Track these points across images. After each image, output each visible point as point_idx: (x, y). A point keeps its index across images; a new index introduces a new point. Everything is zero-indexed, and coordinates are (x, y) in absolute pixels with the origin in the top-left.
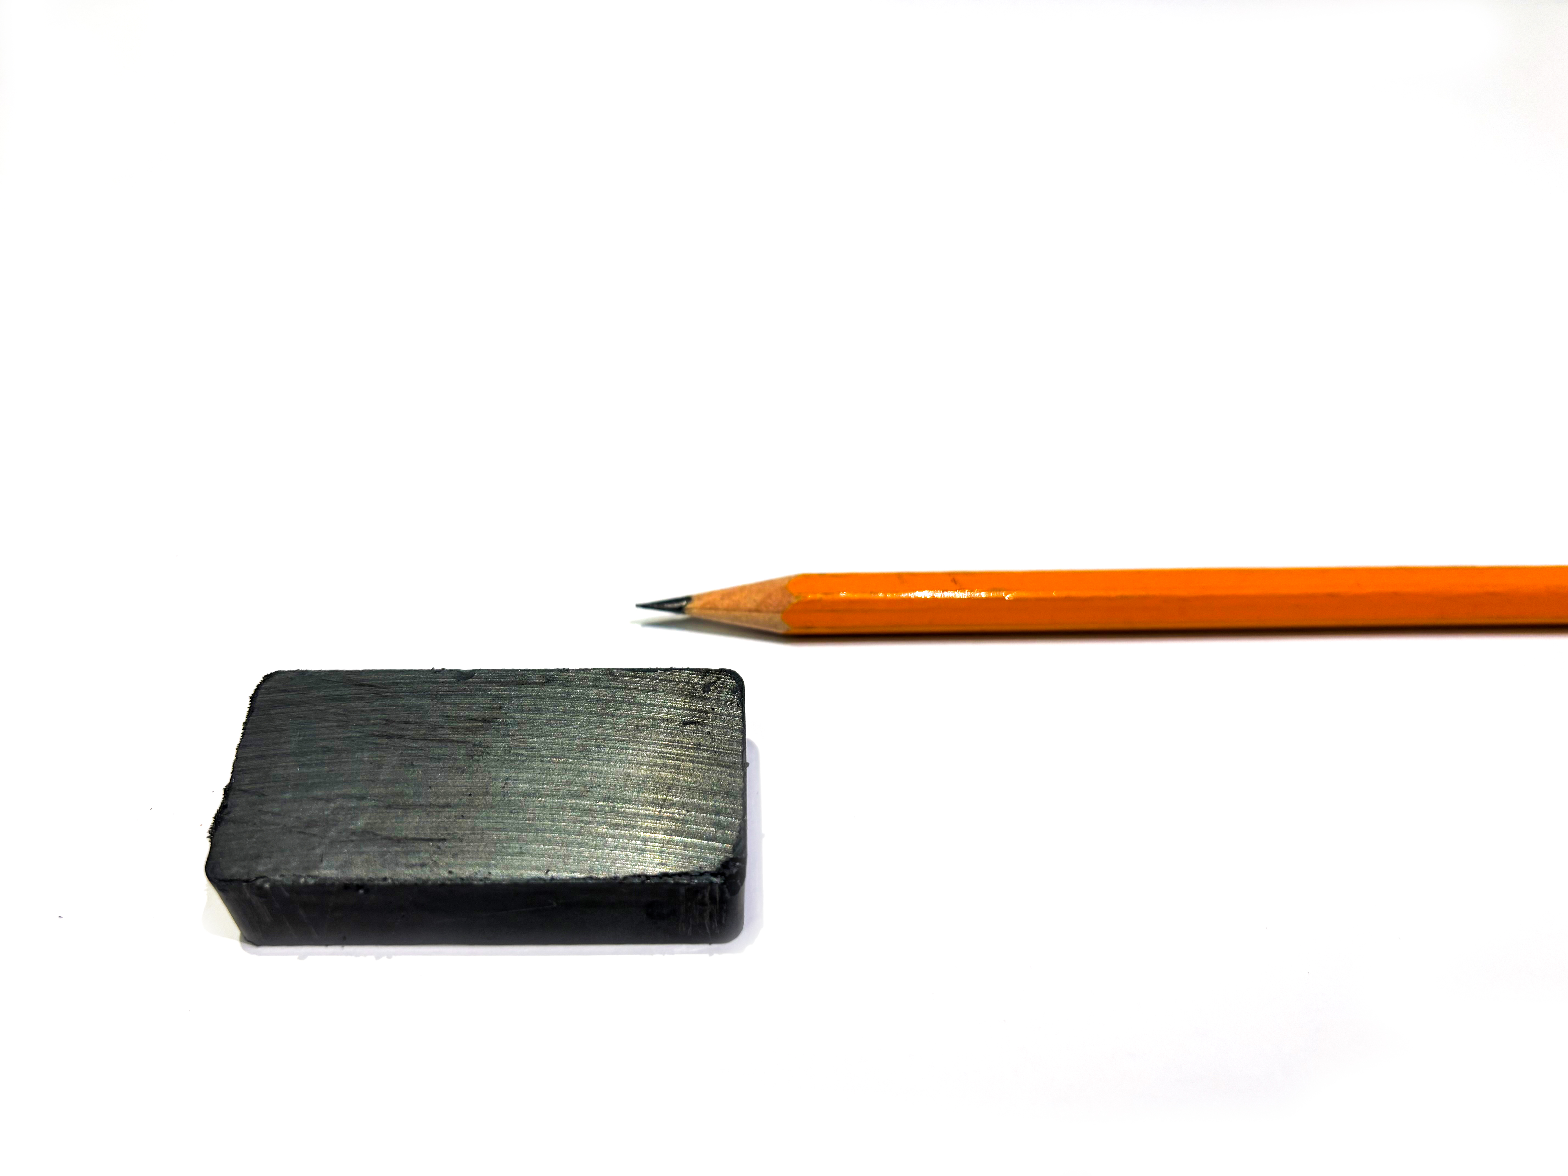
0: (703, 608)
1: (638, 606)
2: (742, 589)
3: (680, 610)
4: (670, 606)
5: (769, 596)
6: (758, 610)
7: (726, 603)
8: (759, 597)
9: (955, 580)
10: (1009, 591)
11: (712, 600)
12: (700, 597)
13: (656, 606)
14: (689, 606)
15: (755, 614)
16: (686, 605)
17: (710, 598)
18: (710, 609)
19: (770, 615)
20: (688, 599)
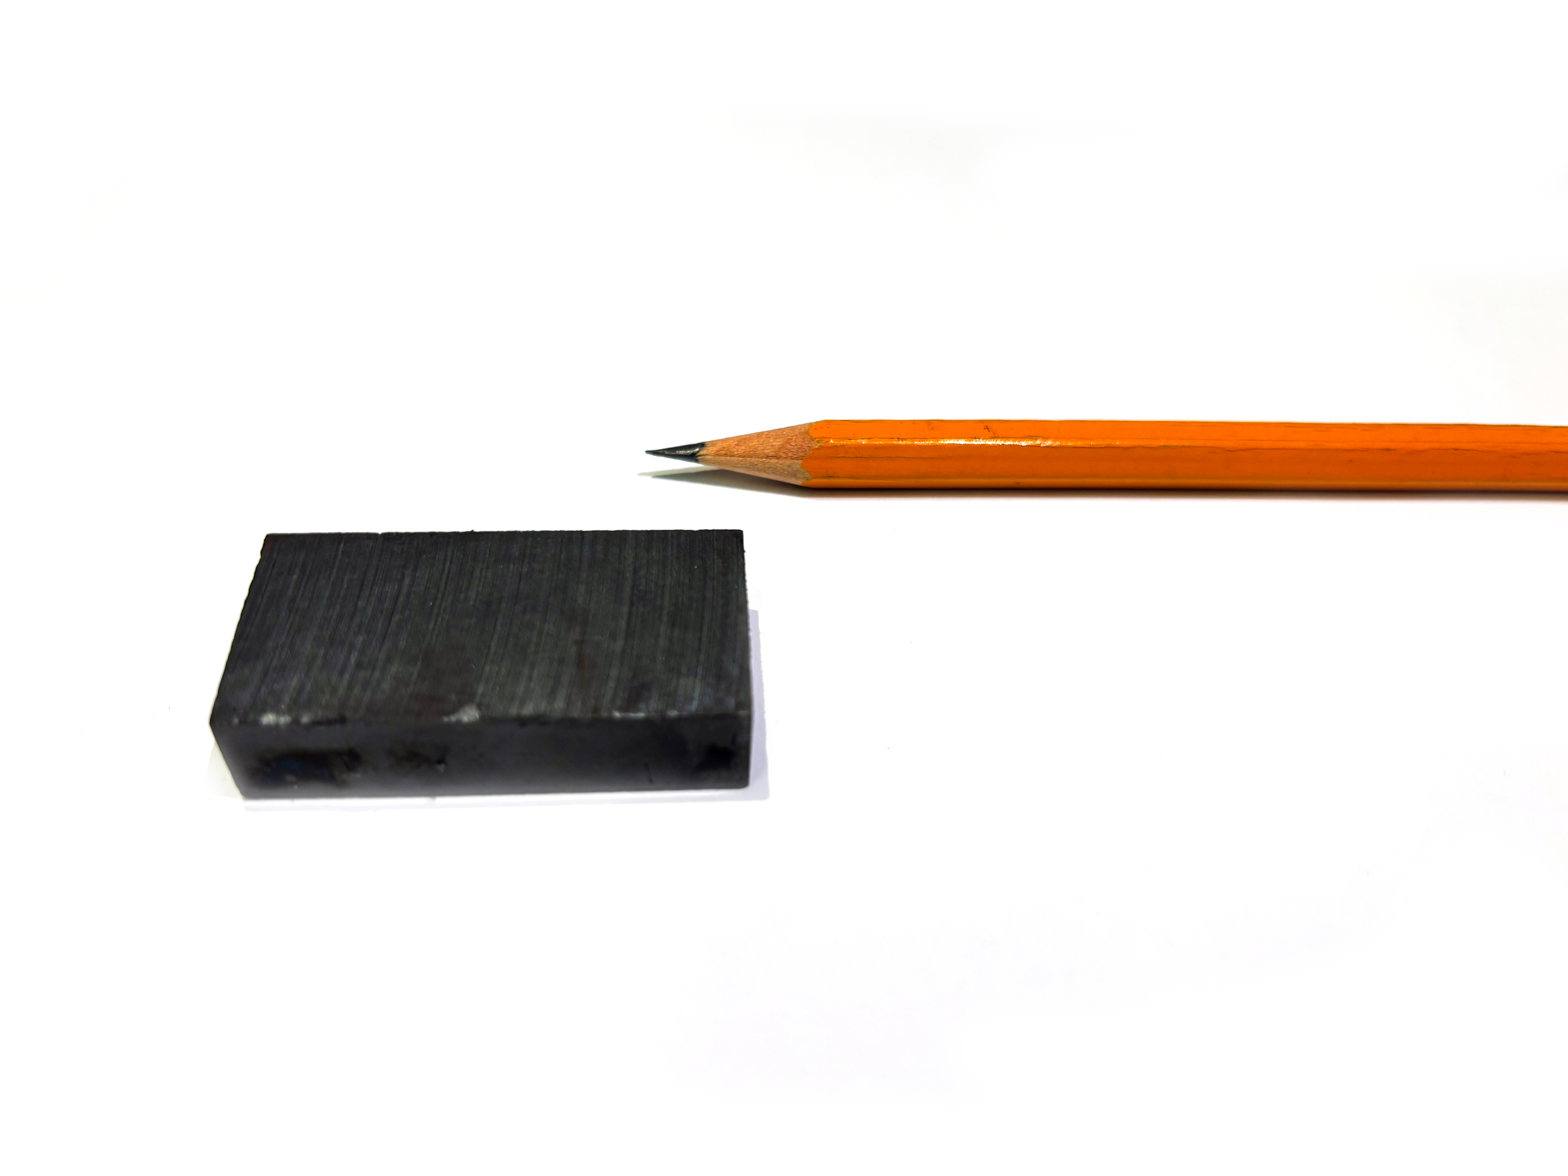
0: (717, 454)
1: (648, 452)
2: (759, 435)
3: (693, 457)
4: (682, 452)
5: (789, 441)
6: (776, 457)
7: (742, 449)
8: (777, 443)
9: (988, 427)
10: (1046, 438)
11: (726, 448)
12: (713, 443)
13: (667, 452)
14: (702, 453)
15: (774, 461)
16: (698, 452)
17: (725, 445)
18: (726, 455)
19: (788, 462)
20: (702, 445)
